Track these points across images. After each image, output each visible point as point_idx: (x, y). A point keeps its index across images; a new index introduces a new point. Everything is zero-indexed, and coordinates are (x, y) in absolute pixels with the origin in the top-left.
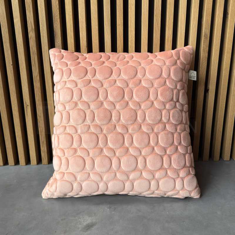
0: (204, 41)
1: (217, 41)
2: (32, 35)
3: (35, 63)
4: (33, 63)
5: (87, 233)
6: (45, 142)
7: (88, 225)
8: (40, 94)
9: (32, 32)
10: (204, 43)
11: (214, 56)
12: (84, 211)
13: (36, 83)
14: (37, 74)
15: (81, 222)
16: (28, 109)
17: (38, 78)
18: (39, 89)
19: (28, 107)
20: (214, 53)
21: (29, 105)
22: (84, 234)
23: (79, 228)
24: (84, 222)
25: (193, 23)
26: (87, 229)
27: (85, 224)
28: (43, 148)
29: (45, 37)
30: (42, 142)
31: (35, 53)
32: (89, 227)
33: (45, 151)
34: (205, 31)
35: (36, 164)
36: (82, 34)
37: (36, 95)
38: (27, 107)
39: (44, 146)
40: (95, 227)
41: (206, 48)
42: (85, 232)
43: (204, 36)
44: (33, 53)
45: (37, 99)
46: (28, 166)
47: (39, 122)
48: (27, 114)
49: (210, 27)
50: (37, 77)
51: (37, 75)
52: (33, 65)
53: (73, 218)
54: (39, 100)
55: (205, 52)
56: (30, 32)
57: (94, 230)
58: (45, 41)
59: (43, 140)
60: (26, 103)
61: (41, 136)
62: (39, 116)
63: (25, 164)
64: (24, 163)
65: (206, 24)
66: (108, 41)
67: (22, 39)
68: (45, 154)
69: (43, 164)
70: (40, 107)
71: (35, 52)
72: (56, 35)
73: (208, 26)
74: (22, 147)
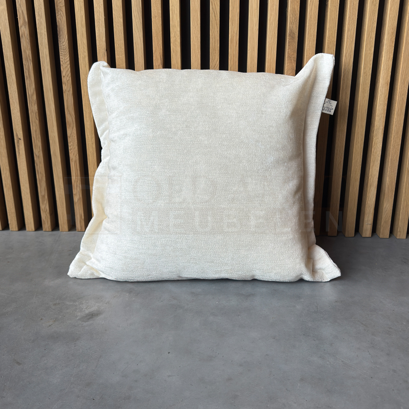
0: (289, 42)
1: (311, 43)
2: (24, 30)
3: (29, 74)
4: (27, 74)
6: (46, 197)
8: (37, 122)
9: (24, 27)
10: (288, 45)
13: (32, 106)
14: (32, 91)
16: (20, 145)
17: (35, 97)
18: (36, 114)
19: (20, 141)
21: (22, 138)
25: (271, 15)
28: (44, 206)
29: (43, 34)
30: (42, 196)
31: (30, 60)
33: (47, 210)
34: (290, 27)
35: (34, 229)
36: (99, 30)
38: (18, 142)
39: (45, 202)
41: (293, 55)
43: (289, 35)
44: (27, 58)
45: (33, 129)
46: (22, 232)
47: (37, 165)
48: (19, 153)
49: (298, 21)
50: (32, 95)
51: (33, 93)
52: (27, 77)
54: (36, 131)
55: (291, 60)
56: (21, 27)
58: (44, 41)
59: (43, 193)
60: (17, 135)
61: (41, 187)
62: (36, 155)
63: (17, 229)
65: (291, 16)
66: (139, 41)
67: (10, 36)
68: (46, 215)
69: (44, 230)
70: (38, 141)
71: (29, 57)
72: (60, 32)
73: (295, 18)
74: (13, 202)
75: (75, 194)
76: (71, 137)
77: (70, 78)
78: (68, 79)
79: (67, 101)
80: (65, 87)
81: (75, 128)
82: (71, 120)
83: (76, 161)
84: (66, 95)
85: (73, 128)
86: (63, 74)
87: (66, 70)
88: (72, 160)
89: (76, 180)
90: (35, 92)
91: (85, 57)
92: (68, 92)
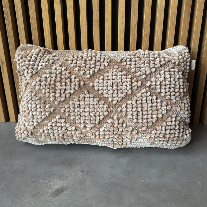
5: (55, 199)
7: (57, 189)
11: (198, 11)
12: (55, 174)
13: (10, 39)
14: (10, 30)
15: (51, 186)
16: (4, 67)
17: (12, 34)
18: (13, 45)
19: (3, 64)
20: (198, 8)
21: (5, 62)
22: (53, 200)
23: (48, 193)
24: (54, 186)
26: (56, 194)
27: (55, 188)
32: (59, 192)
37: (11, 52)
40: (65, 193)
41: (189, 2)
42: (55, 198)
45: (12, 56)
47: (16, 80)
48: (3, 72)
50: (11, 32)
52: (6, 19)
53: (43, 181)
55: (188, 6)
57: (63, 196)
62: (15, 74)
64: (3, 120)
77: (36, 20)
78: (34, 20)
80: (32, 27)
84: (34, 32)
87: (33, 14)
90: (12, 30)
91: (45, 5)
92: (35, 29)
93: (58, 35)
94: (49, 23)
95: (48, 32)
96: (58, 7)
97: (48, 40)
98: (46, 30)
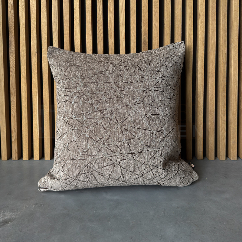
0: (143, 47)
1: (156, 47)
34: (143, 39)
43: (143, 43)
49: (148, 36)
65: (144, 33)
72: (10, 43)
73: (146, 34)
75: (13, 136)
76: (13, 102)
77: (15, 68)
78: (13, 68)
79: (12, 81)
80: (11, 73)
81: (15, 96)
82: (13, 92)
83: (14, 116)
84: (12, 77)
85: (14, 96)
86: (11, 66)
87: (13, 63)
88: (12, 115)
89: (14, 128)
91: (24, 56)
92: (13, 75)
93: (33, 80)
94: (26, 71)
95: (25, 77)
96: (34, 58)
97: (24, 84)
98: (22, 76)
